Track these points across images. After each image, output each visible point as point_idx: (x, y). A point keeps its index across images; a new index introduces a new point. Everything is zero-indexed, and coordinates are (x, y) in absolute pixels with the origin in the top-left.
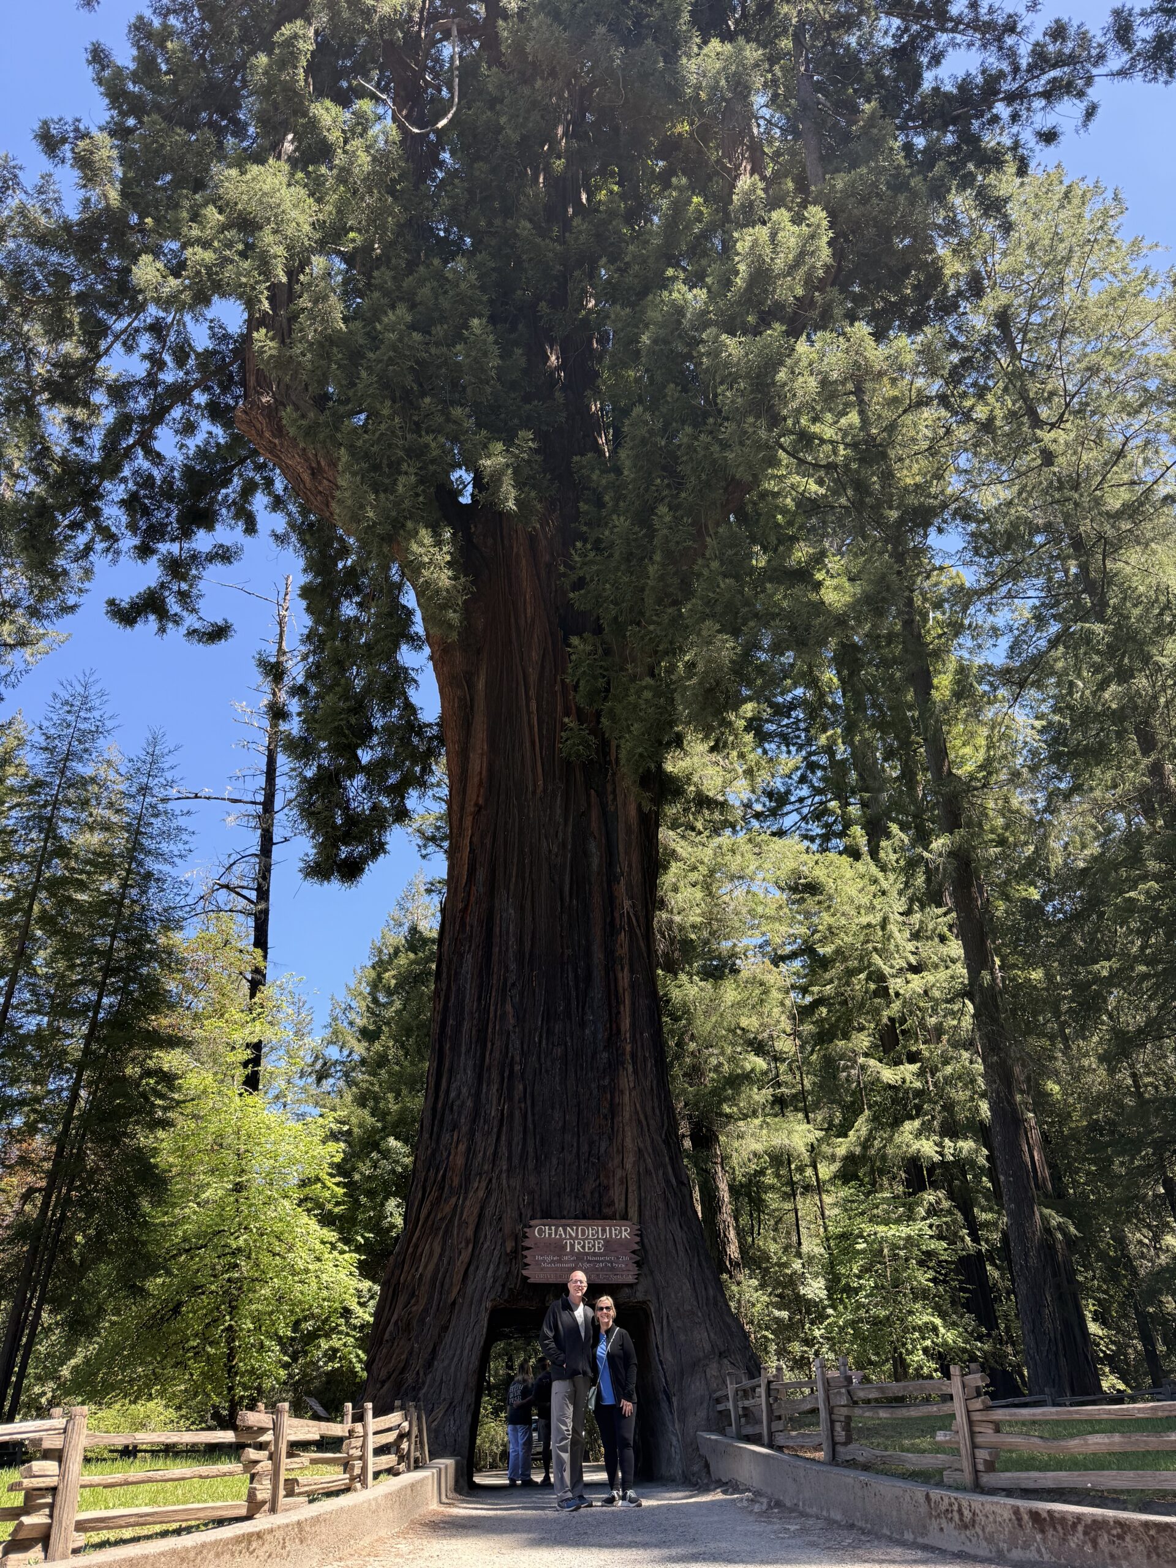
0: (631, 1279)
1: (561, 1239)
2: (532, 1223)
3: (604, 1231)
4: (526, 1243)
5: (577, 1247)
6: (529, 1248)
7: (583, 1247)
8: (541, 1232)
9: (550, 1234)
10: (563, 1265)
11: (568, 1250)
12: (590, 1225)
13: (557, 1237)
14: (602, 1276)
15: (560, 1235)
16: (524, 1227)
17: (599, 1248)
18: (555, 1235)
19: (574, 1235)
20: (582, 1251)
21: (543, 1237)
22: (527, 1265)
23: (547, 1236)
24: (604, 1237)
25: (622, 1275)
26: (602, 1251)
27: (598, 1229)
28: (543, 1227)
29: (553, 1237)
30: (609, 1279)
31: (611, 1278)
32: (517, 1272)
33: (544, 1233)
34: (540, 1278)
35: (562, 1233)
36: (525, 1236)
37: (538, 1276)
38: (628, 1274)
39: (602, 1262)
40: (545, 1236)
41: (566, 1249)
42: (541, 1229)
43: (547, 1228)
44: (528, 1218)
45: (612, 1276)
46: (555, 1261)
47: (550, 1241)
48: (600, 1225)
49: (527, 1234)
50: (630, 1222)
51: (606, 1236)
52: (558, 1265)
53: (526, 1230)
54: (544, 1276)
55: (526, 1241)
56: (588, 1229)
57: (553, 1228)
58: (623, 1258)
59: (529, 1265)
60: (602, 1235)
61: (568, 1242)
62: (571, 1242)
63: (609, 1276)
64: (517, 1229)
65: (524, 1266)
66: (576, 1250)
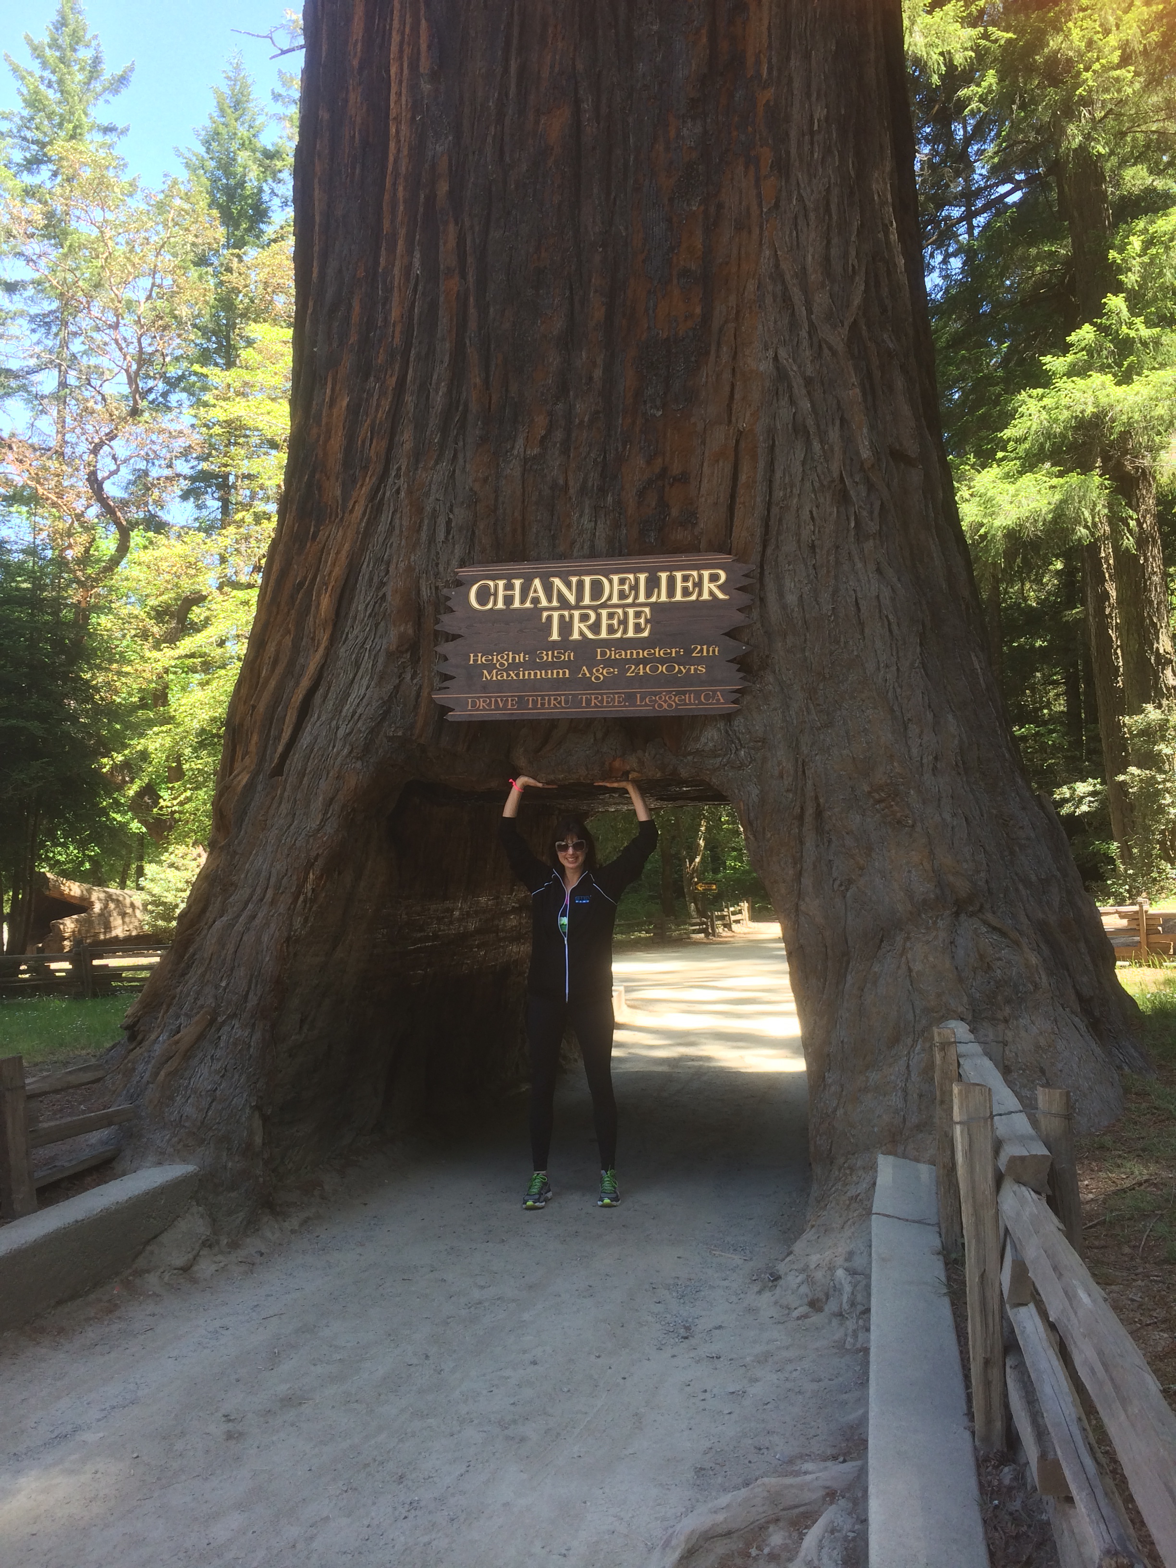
0: (720, 702)
1: (537, 611)
2: (465, 572)
3: (653, 584)
4: (448, 623)
5: (579, 629)
6: (452, 637)
7: (595, 628)
8: (484, 595)
9: (508, 600)
10: (540, 674)
11: (555, 636)
12: (617, 572)
13: (528, 605)
14: (642, 699)
15: (536, 601)
16: (441, 585)
17: (638, 628)
18: (523, 601)
19: (572, 599)
20: (590, 636)
21: (490, 606)
22: (447, 678)
23: (500, 605)
24: (653, 599)
25: (698, 694)
26: (646, 634)
27: (637, 580)
28: (491, 583)
29: (517, 604)
30: (660, 706)
31: (665, 701)
32: (418, 695)
33: (492, 598)
34: (478, 710)
35: (541, 594)
36: (442, 606)
37: (474, 704)
38: (714, 692)
39: (645, 662)
40: (495, 603)
41: (550, 634)
42: (487, 587)
43: (501, 583)
44: (454, 562)
45: (670, 698)
46: (520, 665)
47: (508, 616)
48: (641, 570)
49: (449, 603)
50: (726, 558)
51: (659, 596)
52: (525, 675)
53: (445, 591)
54: (490, 704)
55: (445, 618)
56: (611, 582)
57: (517, 583)
58: (701, 650)
59: (452, 678)
60: (649, 595)
61: (556, 615)
62: (562, 617)
63: (660, 698)
64: (425, 593)
65: (436, 680)
66: (576, 636)
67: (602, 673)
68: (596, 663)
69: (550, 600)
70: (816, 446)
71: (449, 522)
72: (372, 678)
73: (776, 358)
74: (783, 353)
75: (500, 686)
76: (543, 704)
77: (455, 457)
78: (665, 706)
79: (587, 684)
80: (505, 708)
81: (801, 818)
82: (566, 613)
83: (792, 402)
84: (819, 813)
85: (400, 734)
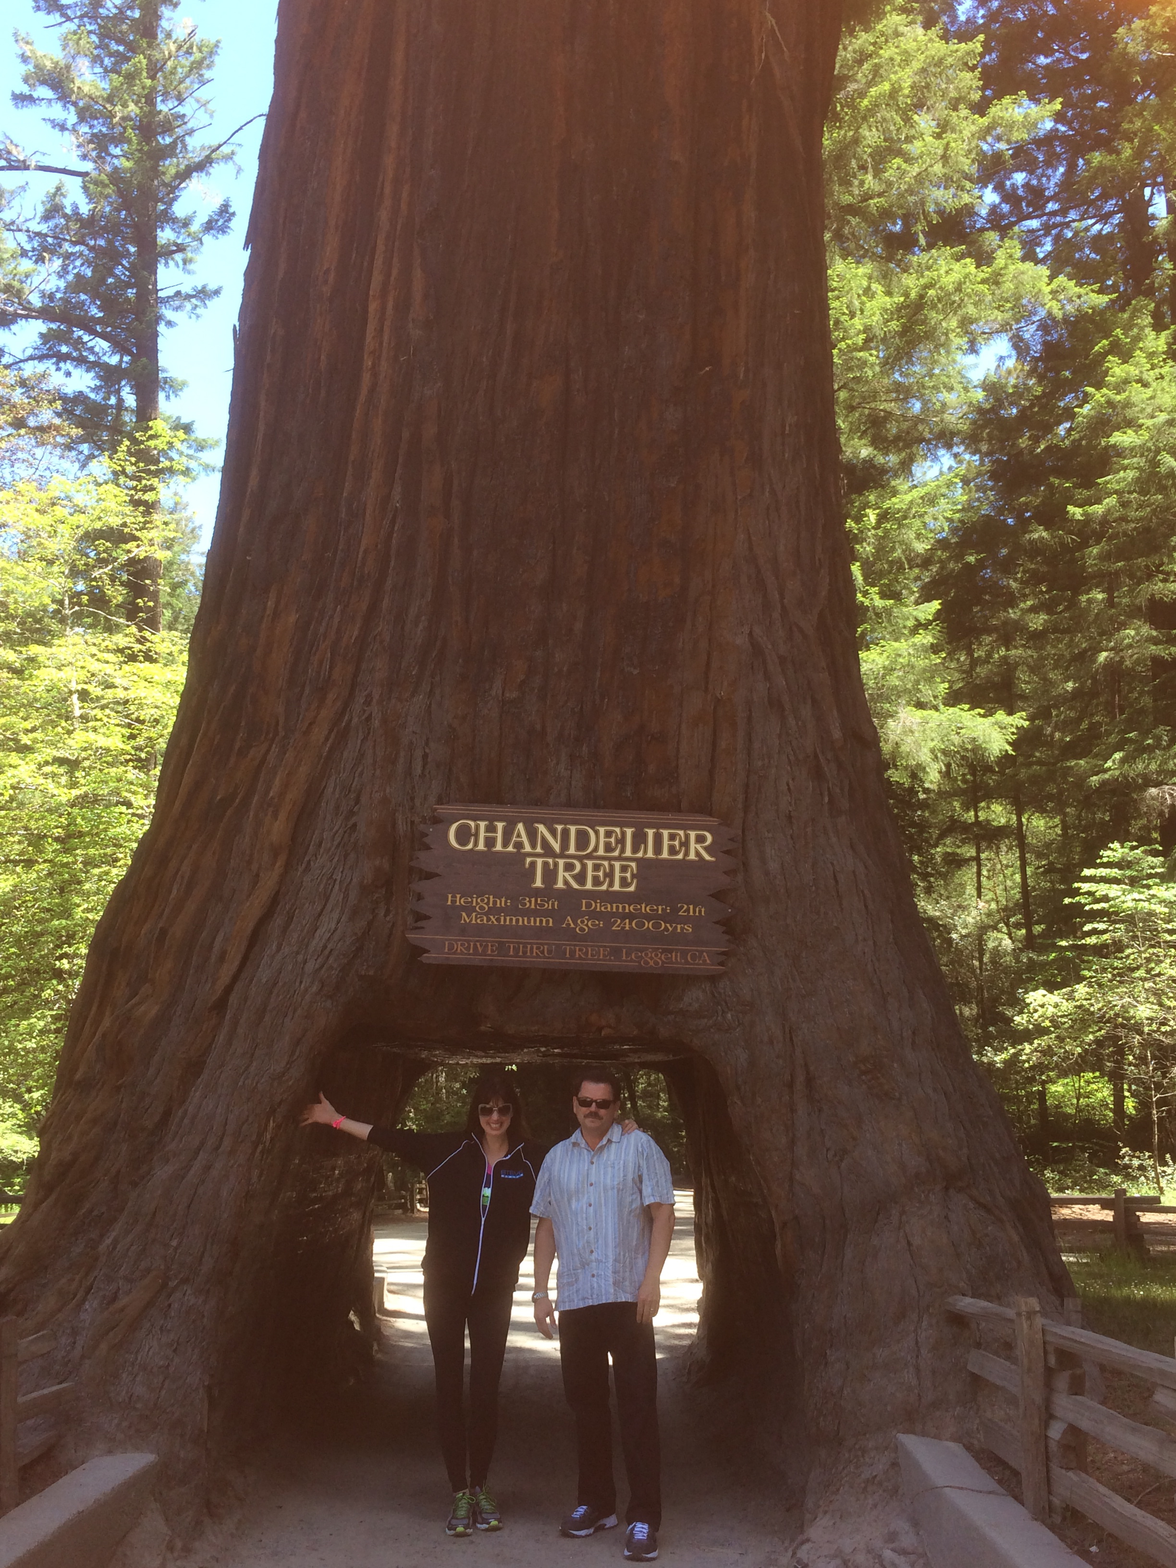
0: (706, 963)
1: (519, 856)
2: (443, 810)
3: (639, 840)
4: (425, 860)
5: (563, 878)
6: (429, 876)
7: (581, 878)
8: (464, 835)
9: (490, 842)
10: (523, 921)
11: (538, 883)
12: (603, 824)
13: (510, 848)
14: (628, 954)
15: (519, 845)
16: (417, 820)
17: (624, 882)
18: (505, 844)
19: (557, 847)
20: (575, 886)
21: (470, 846)
22: (420, 917)
23: (481, 846)
24: (640, 855)
25: (684, 954)
26: (632, 889)
27: (624, 834)
28: (472, 824)
29: (499, 847)
30: (647, 963)
31: (651, 958)
32: (390, 935)
33: (473, 839)
34: (455, 953)
35: (525, 839)
36: (420, 842)
37: (451, 947)
38: (702, 952)
39: (631, 916)
40: (476, 844)
41: (533, 880)
42: (468, 827)
43: (483, 825)
44: (432, 799)
45: (656, 955)
46: (501, 910)
47: (489, 858)
48: (629, 825)
49: (425, 840)
50: (714, 821)
51: (645, 852)
52: (507, 920)
53: (422, 827)
54: (468, 948)
55: (422, 855)
56: (597, 833)
57: (500, 826)
58: (688, 910)
59: (427, 918)
60: (635, 850)
61: (540, 862)
62: (546, 864)
63: (646, 955)
64: (402, 827)
65: (410, 919)
66: (560, 885)
67: (586, 925)
68: (582, 915)
69: (533, 846)
70: (792, 722)
71: (425, 756)
72: (342, 912)
73: (750, 634)
74: (758, 630)
75: (480, 930)
76: (525, 953)
77: (431, 693)
78: (652, 963)
79: (572, 935)
80: (484, 953)
81: (791, 1085)
82: (550, 861)
83: (767, 677)
84: (810, 1081)
85: (371, 973)
